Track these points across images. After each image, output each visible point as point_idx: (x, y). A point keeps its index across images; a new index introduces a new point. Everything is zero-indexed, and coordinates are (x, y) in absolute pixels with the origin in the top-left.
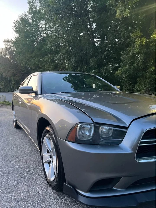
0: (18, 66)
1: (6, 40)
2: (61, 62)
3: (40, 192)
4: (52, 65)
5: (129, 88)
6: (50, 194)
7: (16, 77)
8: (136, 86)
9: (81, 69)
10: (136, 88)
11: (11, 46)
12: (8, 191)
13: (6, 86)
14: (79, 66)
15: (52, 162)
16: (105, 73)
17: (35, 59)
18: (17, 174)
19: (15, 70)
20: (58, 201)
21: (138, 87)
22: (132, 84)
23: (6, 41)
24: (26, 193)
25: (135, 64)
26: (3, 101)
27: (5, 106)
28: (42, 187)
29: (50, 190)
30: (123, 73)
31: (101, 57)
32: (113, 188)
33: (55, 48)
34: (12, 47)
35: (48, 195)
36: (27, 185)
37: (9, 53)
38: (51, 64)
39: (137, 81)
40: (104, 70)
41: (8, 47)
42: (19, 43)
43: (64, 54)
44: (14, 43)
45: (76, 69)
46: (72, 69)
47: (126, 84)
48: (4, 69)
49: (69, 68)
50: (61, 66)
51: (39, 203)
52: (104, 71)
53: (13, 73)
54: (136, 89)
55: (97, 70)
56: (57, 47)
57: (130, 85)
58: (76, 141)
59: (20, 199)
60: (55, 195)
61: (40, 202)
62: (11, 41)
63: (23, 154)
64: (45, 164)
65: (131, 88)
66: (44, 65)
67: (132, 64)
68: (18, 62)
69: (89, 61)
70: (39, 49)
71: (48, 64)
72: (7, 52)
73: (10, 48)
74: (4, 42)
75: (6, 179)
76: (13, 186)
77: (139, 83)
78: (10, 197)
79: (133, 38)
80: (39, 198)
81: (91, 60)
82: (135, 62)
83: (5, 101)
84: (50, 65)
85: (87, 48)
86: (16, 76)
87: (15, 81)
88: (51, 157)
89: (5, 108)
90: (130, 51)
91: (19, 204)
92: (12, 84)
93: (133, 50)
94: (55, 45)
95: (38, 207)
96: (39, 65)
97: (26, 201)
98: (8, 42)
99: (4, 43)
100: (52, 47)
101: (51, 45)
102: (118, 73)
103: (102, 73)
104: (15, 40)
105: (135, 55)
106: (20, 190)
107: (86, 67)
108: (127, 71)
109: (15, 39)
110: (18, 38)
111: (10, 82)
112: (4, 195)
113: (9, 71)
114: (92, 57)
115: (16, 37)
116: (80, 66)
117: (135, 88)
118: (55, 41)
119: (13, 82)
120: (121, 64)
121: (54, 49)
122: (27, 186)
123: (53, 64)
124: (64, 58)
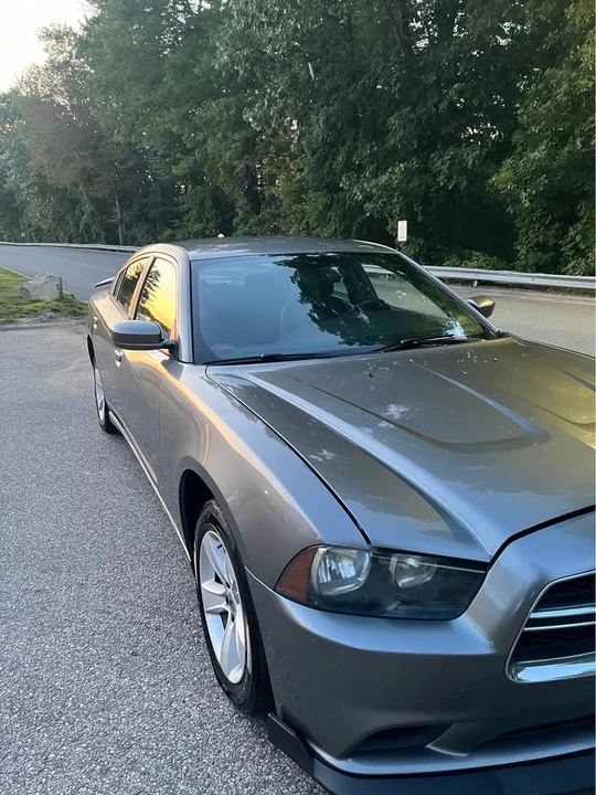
0: (101, 137)
1: (51, 29)
2: (270, 126)
3: (195, 714)
4: (234, 141)
5: (541, 240)
6: (227, 722)
7: (96, 187)
8: (572, 233)
9: (349, 155)
10: (571, 242)
11: (71, 57)
12: (93, 707)
13: (60, 220)
14: (343, 144)
15: (233, 619)
16: (449, 178)
17: (165, 112)
18: (118, 640)
19: (92, 158)
20: (253, 754)
21: (578, 238)
22: (557, 225)
23: (49, 36)
24: (152, 718)
25: (575, 138)
26: (54, 297)
27: (63, 321)
28: (202, 694)
29: (225, 707)
30: (522, 182)
31: (436, 106)
32: (429, 746)
33: (245, 71)
34: (73, 61)
35: (220, 726)
36: (154, 686)
37: (65, 83)
38: (230, 133)
39: (579, 211)
40: (443, 163)
41: (61, 58)
42: (102, 46)
43: (282, 95)
44: (83, 45)
45: (331, 156)
46: (313, 154)
47: (532, 222)
48: (49, 150)
49: (303, 152)
50: (270, 143)
51: (191, 755)
52: (444, 168)
53: (84, 169)
54: (570, 246)
55: (415, 163)
56: (253, 65)
57: (547, 227)
58: (308, 599)
59: (133, 738)
60: (242, 727)
61: (195, 753)
62: (67, 34)
63: (135, 555)
64: (208, 617)
65: (552, 242)
66: (204, 141)
67: (563, 138)
68: (102, 124)
69: (385, 122)
70: (183, 71)
71: (219, 135)
72: (58, 79)
73: (67, 63)
74: (41, 38)
75: (83, 657)
76: (107, 685)
77: (585, 220)
78: (100, 731)
79: (574, 24)
80: (191, 737)
81: (392, 120)
82: (577, 131)
83: (62, 298)
84: (225, 138)
85: (378, 64)
86: (98, 183)
87: (93, 200)
88: (229, 602)
89: (65, 328)
90: (559, 84)
91: (128, 759)
92: (83, 214)
93: (571, 81)
94: (247, 59)
95: (187, 771)
96: (183, 138)
97: (152, 749)
98: (59, 37)
99: (43, 44)
100: (233, 63)
101: (230, 56)
102: (502, 178)
103: (435, 176)
104: (86, 29)
105: (579, 104)
106: (130, 703)
107: (372, 147)
108: (536, 173)
109: (85, 24)
110: (96, 21)
111: (74, 203)
112: (82, 722)
113: (67, 161)
114: (396, 105)
115: (89, 17)
116: (348, 144)
117: (568, 240)
118: (244, 38)
119: (88, 208)
120: (517, 137)
121: (241, 72)
122: (152, 689)
123: (237, 137)
124: (282, 113)
